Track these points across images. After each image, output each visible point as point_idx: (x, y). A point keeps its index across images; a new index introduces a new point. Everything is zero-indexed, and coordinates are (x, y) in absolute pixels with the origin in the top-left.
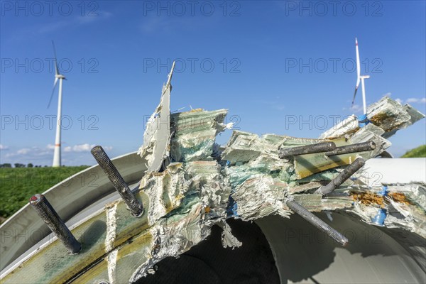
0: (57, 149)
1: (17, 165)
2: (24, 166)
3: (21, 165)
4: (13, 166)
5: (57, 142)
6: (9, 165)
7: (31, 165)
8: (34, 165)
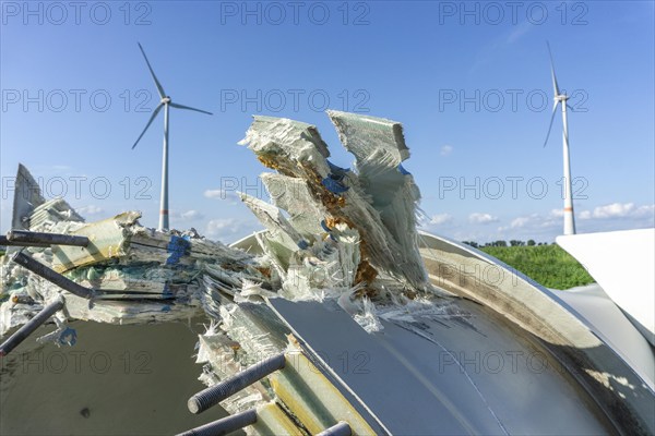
0: (567, 215)
1: (513, 243)
2: (523, 244)
3: (519, 243)
4: (509, 245)
5: (567, 204)
6: (502, 243)
7: (532, 243)
8: (537, 242)
